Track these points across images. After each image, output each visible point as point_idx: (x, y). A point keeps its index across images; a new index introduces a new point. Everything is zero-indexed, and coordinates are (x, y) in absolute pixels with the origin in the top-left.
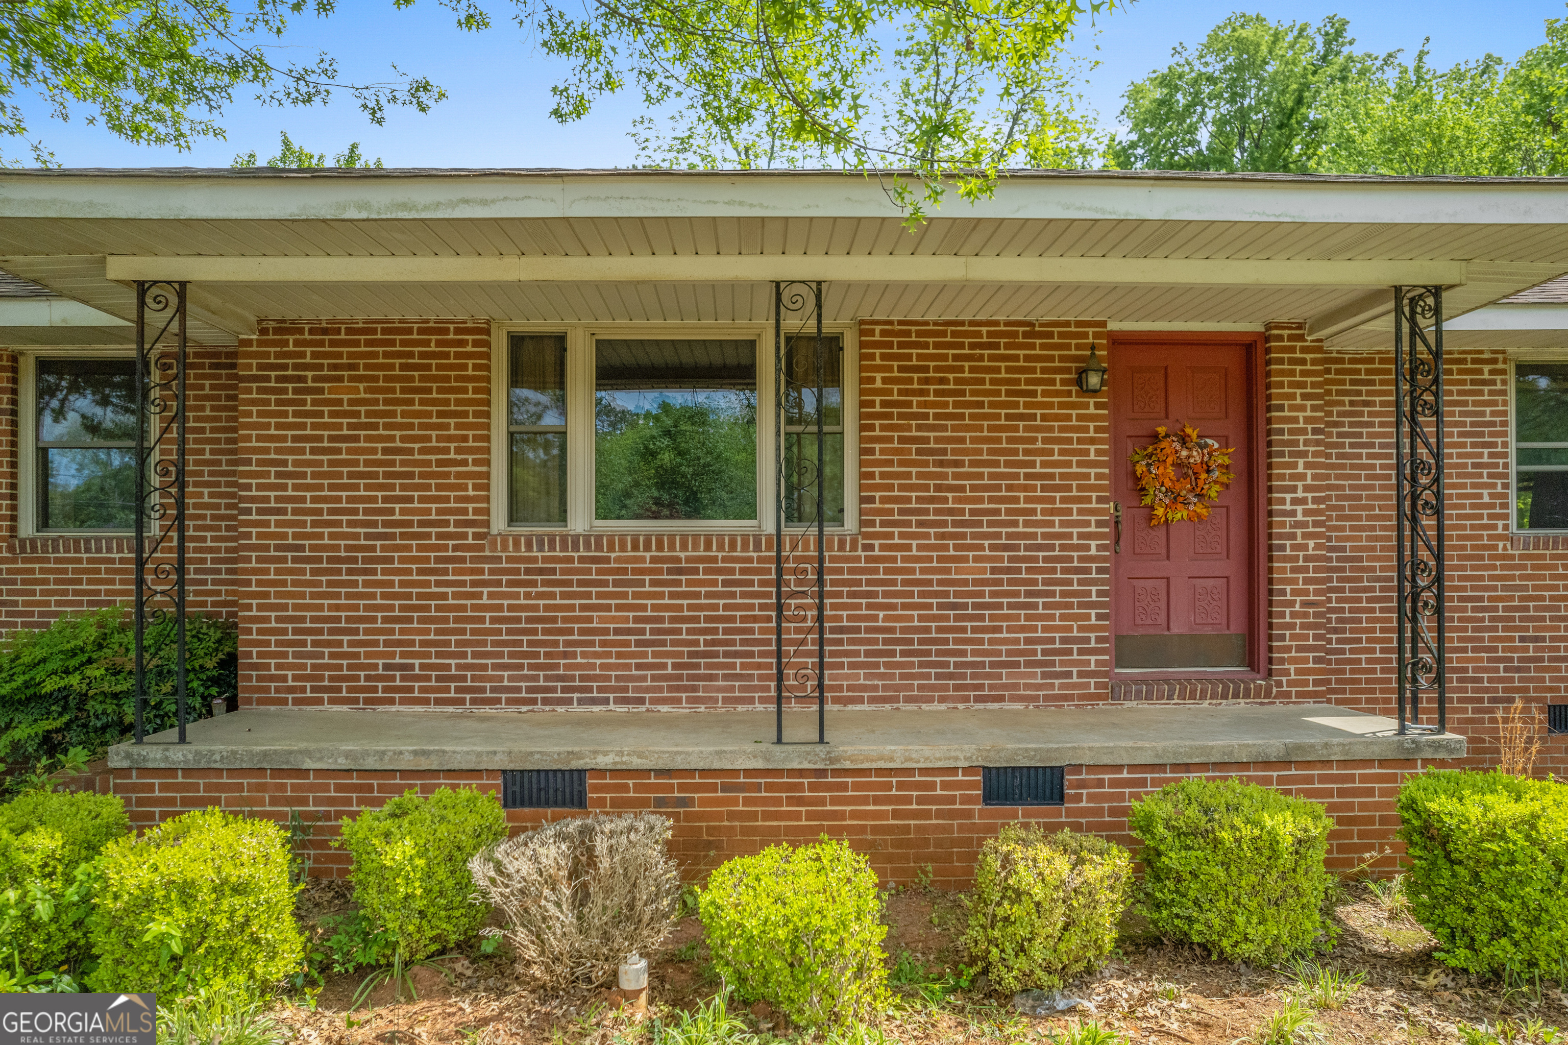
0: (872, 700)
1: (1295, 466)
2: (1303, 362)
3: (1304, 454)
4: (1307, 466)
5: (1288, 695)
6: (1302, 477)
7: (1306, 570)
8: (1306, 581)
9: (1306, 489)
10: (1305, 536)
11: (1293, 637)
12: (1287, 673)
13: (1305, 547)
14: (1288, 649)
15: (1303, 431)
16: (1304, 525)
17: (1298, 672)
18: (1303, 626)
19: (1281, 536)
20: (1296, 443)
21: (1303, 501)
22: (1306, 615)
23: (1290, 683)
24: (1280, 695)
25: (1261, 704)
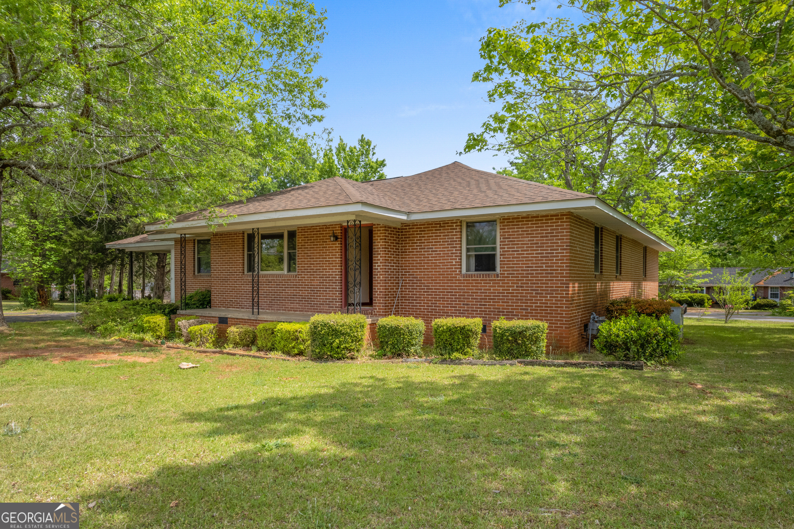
1: (378, 257)
3: (380, 254)
4: (381, 257)
7: (380, 283)
8: (380, 286)
9: (381, 263)
11: (378, 300)
12: (376, 309)
13: (380, 277)
14: (376, 303)
15: (380, 248)
16: (380, 272)
17: (379, 309)
18: (380, 297)
19: (375, 275)
20: (378, 251)
21: (380, 266)
24: (375, 314)
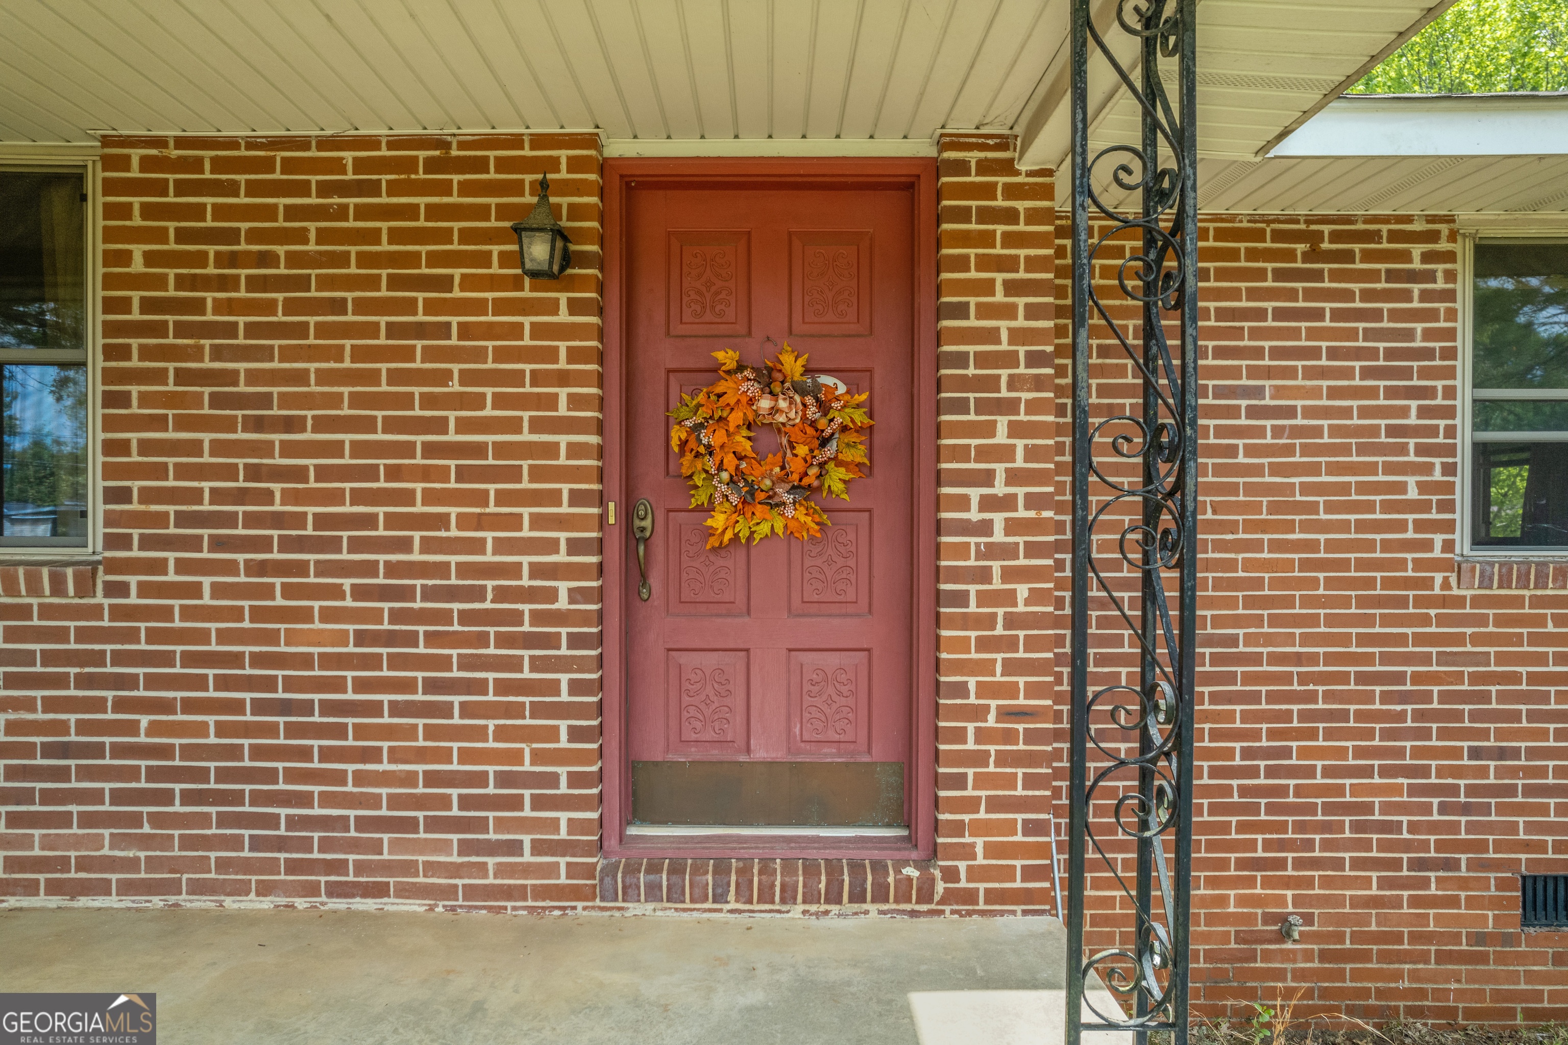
0: (127, 888)
1: (989, 430)
2: (1011, 216)
3: (1010, 406)
4: (1016, 430)
5: (969, 897)
6: (1006, 453)
7: (1011, 644)
8: (1011, 667)
9: (1014, 477)
10: (1009, 574)
11: (982, 781)
12: (968, 852)
13: (1009, 598)
14: (972, 805)
15: (1010, 359)
16: (1009, 551)
17: (991, 850)
18: (1003, 759)
19: (957, 575)
20: (992, 383)
21: (1008, 503)
22: (1009, 736)
23: (975, 874)
25: (913, 914)
